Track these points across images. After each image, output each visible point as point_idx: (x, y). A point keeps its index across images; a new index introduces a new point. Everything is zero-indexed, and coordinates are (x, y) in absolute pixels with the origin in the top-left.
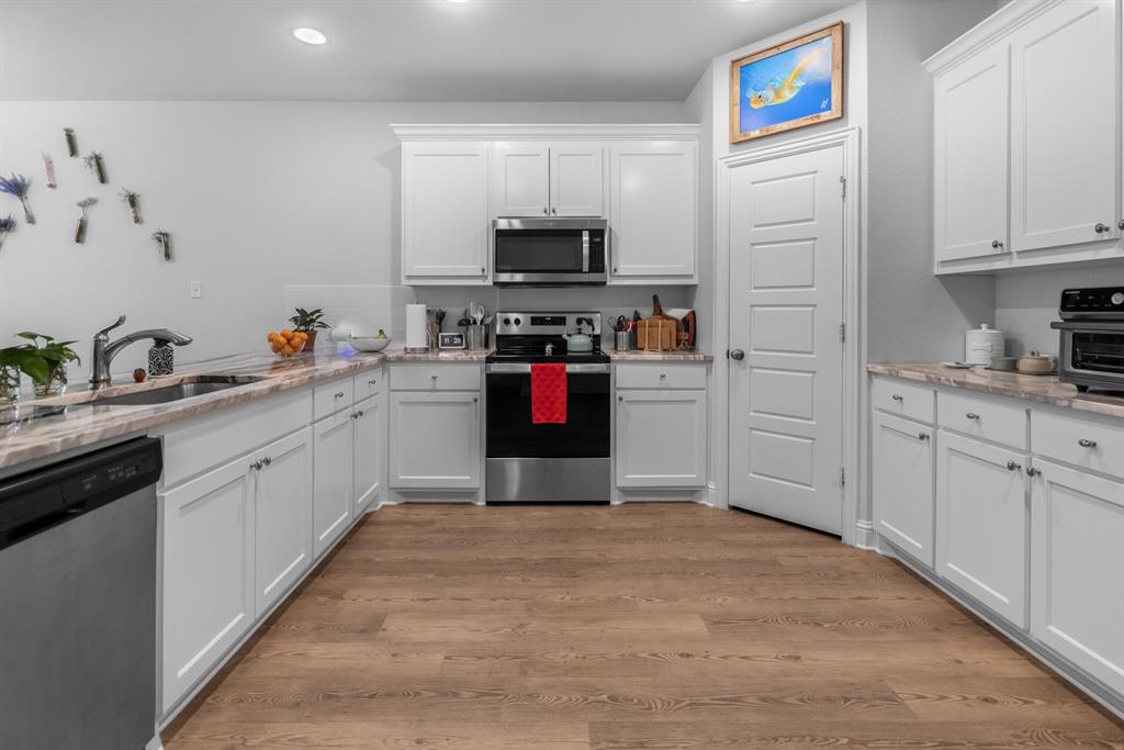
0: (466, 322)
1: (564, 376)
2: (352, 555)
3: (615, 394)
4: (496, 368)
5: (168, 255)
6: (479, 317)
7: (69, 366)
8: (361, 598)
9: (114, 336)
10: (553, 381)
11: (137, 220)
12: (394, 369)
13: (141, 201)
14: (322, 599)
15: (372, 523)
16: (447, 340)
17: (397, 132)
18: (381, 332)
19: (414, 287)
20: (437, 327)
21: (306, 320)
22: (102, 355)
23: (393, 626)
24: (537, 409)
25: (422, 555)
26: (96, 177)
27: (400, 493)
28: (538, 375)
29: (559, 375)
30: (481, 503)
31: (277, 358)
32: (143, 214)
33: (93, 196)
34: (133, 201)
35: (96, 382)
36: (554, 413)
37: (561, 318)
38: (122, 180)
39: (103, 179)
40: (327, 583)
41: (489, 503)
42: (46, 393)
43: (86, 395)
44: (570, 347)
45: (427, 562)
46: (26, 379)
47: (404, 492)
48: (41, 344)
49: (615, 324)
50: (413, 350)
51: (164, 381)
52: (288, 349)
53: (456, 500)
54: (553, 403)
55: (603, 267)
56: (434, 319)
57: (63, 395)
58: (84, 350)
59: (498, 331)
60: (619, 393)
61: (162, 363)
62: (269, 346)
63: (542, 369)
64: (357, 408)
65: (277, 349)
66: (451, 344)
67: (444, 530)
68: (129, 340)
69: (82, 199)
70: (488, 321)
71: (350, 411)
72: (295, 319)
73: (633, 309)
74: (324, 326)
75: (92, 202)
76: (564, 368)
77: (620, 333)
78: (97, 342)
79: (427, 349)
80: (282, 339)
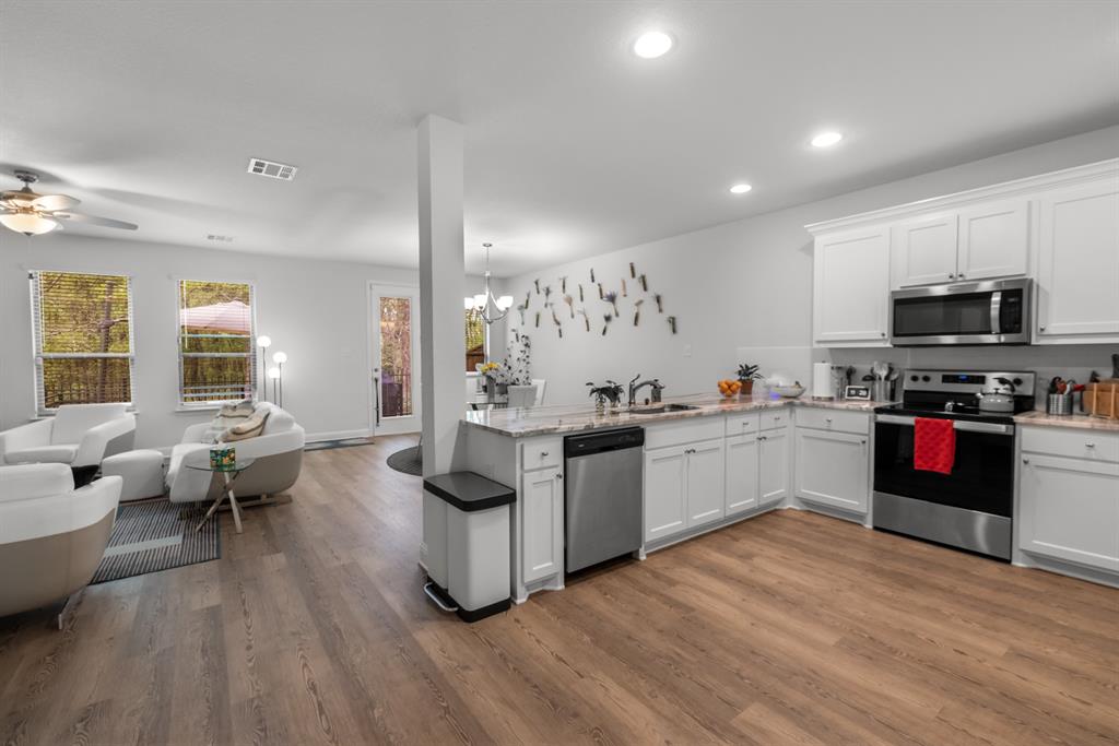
0: (871, 378)
1: (949, 432)
2: (754, 526)
3: (1019, 457)
4: (883, 418)
5: (674, 331)
6: (884, 373)
7: (621, 395)
8: (746, 544)
9: (637, 383)
10: (937, 435)
11: (661, 311)
12: (799, 411)
13: (662, 300)
14: (727, 538)
15: (778, 516)
16: (853, 392)
17: (810, 230)
18: (797, 383)
19: (831, 349)
20: (845, 380)
21: (747, 373)
22: (633, 391)
23: (757, 561)
24: (920, 457)
25: (797, 539)
26: (642, 288)
27: (803, 502)
28: (922, 428)
29: (944, 430)
30: (869, 526)
31: (722, 397)
32: (664, 306)
33: (641, 298)
34: (658, 299)
35: (630, 403)
36: (937, 464)
37: (978, 377)
38: (654, 289)
39: (645, 289)
40: (734, 533)
41: (876, 528)
42: (614, 406)
43: (626, 408)
44: (982, 407)
45: (799, 543)
46: (608, 400)
47: (806, 502)
48: (613, 386)
49: (1049, 385)
50: (819, 398)
51: (657, 405)
52: (729, 392)
53: (850, 519)
54: (937, 454)
55: (1020, 327)
56: (843, 375)
57: (620, 407)
58: (626, 389)
59: (905, 387)
60: (1025, 457)
61: (657, 397)
62: (718, 390)
63: (927, 423)
64: (763, 434)
65: (723, 391)
66: (857, 395)
67: (824, 532)
68: (642, 385)
69: (636, 301)
70: (894, 377)
71: (757, 435)
72: (740, 372)
73: (1090, 370)
74: (759, 377)
75: (641, 302)
76: (951, 425)
77: (1051, 396)
78: (631, 386)
79: (831, 399)
80: (726, 386)
